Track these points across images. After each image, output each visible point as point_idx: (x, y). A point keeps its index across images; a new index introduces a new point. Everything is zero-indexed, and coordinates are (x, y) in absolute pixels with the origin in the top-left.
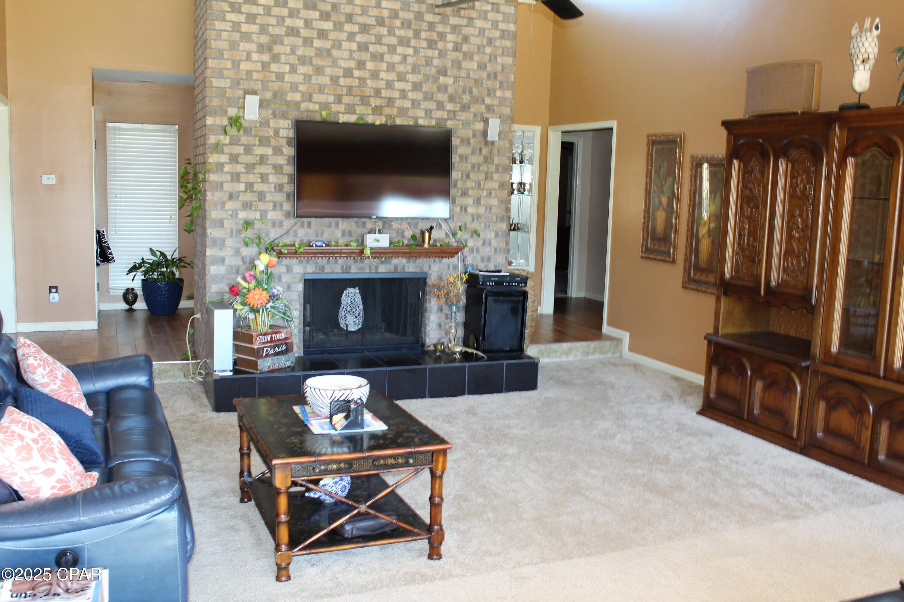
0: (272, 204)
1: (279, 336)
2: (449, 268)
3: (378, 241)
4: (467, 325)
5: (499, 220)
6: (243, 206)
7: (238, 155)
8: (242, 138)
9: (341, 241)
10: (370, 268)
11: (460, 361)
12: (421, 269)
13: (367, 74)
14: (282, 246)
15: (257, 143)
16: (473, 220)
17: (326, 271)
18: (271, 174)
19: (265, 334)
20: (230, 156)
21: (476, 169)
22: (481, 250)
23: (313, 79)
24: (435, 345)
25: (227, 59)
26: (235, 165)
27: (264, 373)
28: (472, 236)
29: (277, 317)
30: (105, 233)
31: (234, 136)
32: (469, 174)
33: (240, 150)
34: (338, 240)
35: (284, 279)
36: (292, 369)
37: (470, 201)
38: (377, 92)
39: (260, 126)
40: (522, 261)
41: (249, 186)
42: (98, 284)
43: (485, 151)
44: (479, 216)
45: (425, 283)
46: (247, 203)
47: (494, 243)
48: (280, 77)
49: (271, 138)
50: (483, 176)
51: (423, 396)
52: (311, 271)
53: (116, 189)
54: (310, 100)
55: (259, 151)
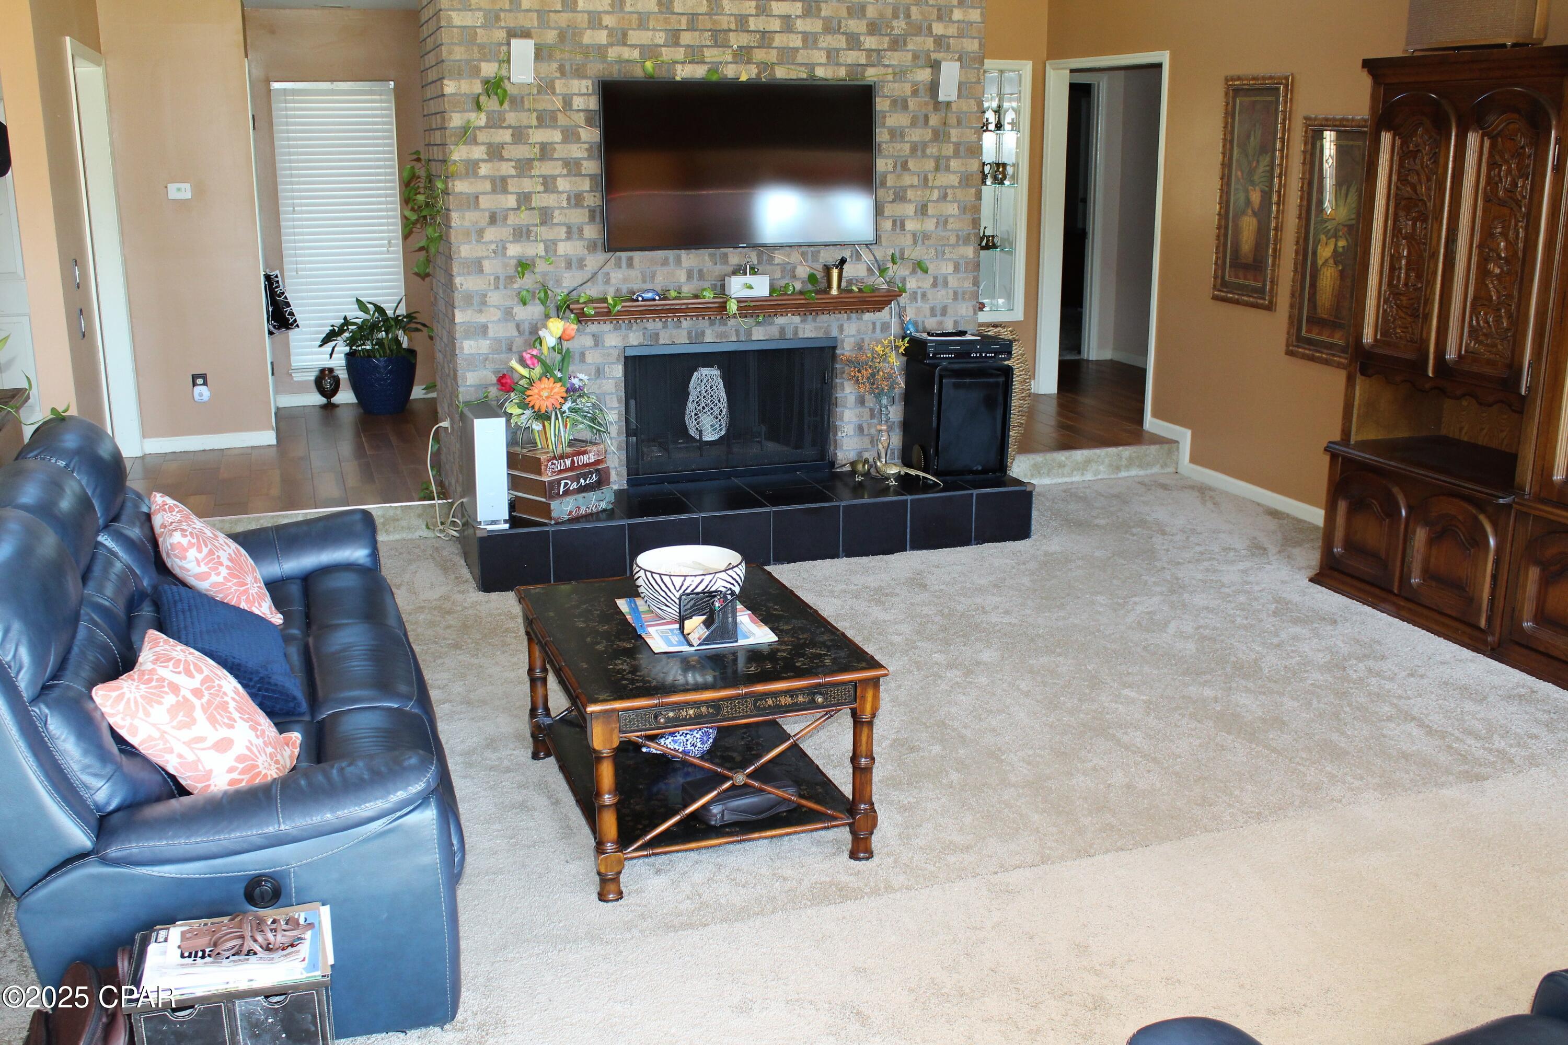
0: (564, 229)
1: (585, 459)
2: (874, 328)
3: (751, 287)
4: (907, 426)
5: (961, 242)
6: (514, 234)
7: (502, 146)
8: (507, 115)
9: (687, 290)
10: (737, 332)
11: (898, 493)
12: (827, 332)
14: (584, 303)
15: (534, 122)
16: (915, 243)
17: (661, 341)
18: (560, 176)
19: (562, 457)
20: (488, 149)
21: (919, 153)
22: (929, 296)
23: (628, 5)
24: (853, 464)
26: (497, 164)
27: (563, 523)
28: (914, 272)
29: (581, 426)
30: (280, 279)
31: (494, 111)
32: (906, 162)
33: (505, 136)
34: (680, 288)
35: (589, 358)
36: (609, 514)
37: (910, 209)
38: (742, 22)
39: (539, 92)
40: (1001, 301)
41: (524, 199)
42: (272, 363)
43: (934, 120)
44: (926, 236)
45: (834, 357)
46: (521, 229)
47: (953, 282)
48: (569, 2)
49: (559, 113)
50: (930, 165)
51: (833, 555)
52: (635, 343)
53: (293, 198)
54: (624, 42)
55: (538, 136)
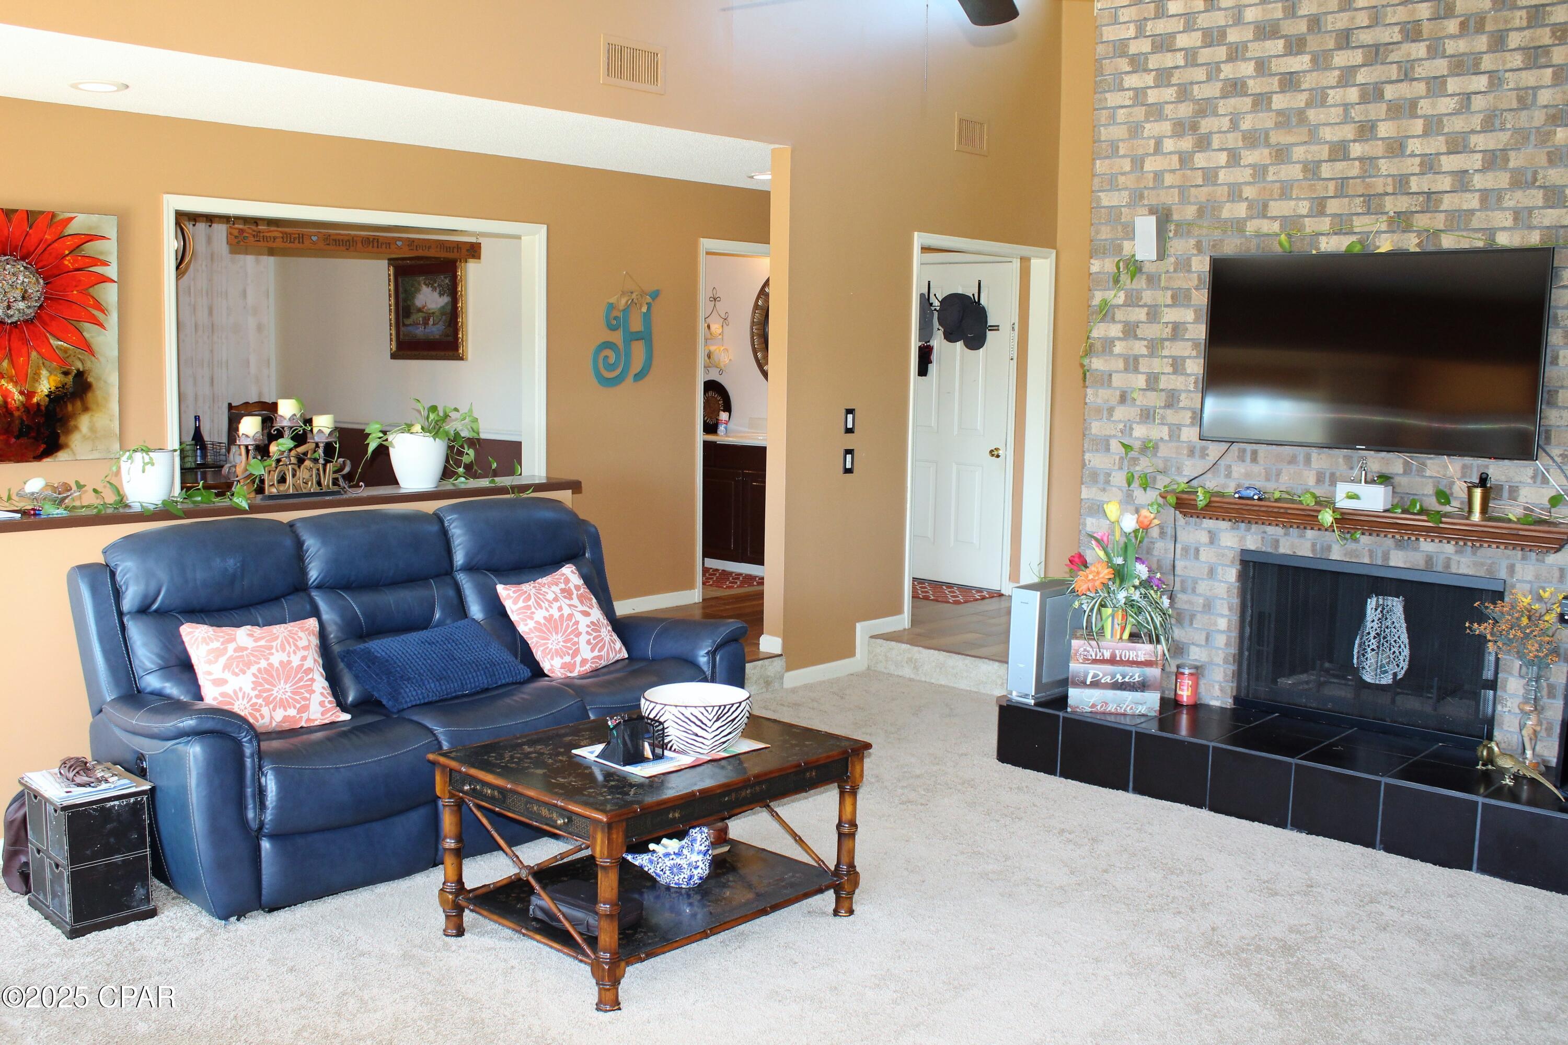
1: (1130, 656)
6: (1141, 415)
7: (1137, 324)
8: (1142, 294)
12: (1488, 571)
13: (1377, 148)
15: (1169, 302)
17: (1282, 550)
18: (1189, 357)
20: (1124, 327)
23: (1270, 174)
25: (1124, 156)
26: (1131, 343)
27: (1081, 713)
33: (1140, 314)
35: (1203, 556)
38: (1401, 183)
39: (1175, 271)
41: (1153, 381)
46: (1148, 410)
48: (1210, 176)
52: (1254, 548)
54: (1263, 213)
55: (1172, 315)
